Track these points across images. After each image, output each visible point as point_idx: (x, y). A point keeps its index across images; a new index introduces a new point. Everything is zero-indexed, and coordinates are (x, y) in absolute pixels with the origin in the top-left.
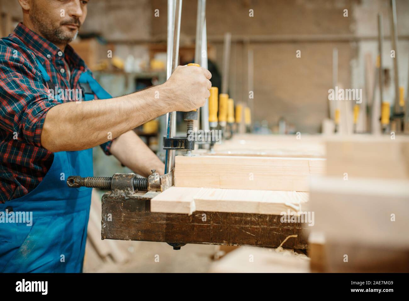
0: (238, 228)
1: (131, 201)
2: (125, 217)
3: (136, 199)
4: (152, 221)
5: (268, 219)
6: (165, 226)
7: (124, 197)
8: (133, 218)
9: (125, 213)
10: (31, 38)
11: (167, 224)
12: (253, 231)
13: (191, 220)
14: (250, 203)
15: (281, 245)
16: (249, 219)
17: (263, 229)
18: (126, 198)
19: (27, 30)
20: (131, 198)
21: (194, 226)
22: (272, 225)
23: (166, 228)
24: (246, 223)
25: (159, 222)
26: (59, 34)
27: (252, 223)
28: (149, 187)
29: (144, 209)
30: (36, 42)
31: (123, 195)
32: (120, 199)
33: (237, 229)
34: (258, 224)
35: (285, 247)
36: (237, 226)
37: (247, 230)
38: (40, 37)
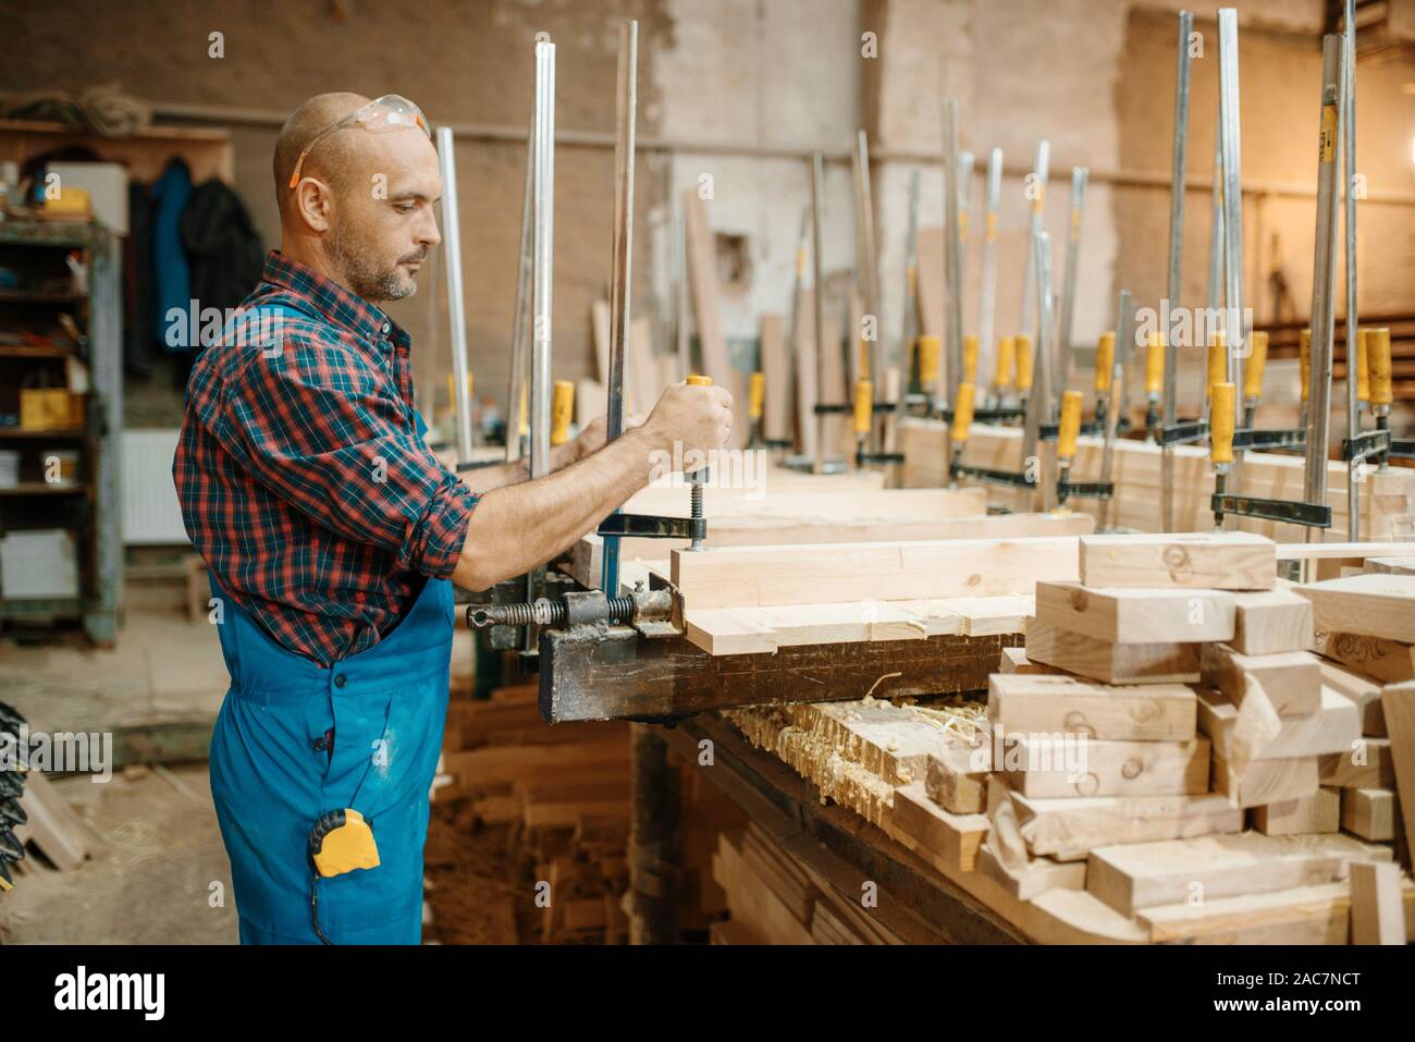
0: (797, 673)
1: (611, 643)
2: (595, 676)
3: (619, 639)
4: (649, 678)
5: (843, 652)
6: (672, 684)
7: (597, 639)
8: (611, 677)
9: (596, 669)
10: (334, 297)
11: (676, 680)
12: (820, 676)
13: (718, 669)
14: (853, 626)
15: (871, 692)
16: (814, 655)
17: (837, 670)
18: (601, 639)
19: (321, 280)
20: (609, 639)
21: (723, 678)
22: (849, 662)
23: (674, 688)
24: (810, 662)
25: (663, 678)
26: (389, 283)
27: (820, 661)
28: (639, 615)
29: (635, 656)
30: (343, 306)
31: (596, 634)
32: (589, 641)
33: (793, 674)
34: (829, 662)
35: (878, 696)
36: (795, 670)
37: (811, 674)
38: (350, 295)
